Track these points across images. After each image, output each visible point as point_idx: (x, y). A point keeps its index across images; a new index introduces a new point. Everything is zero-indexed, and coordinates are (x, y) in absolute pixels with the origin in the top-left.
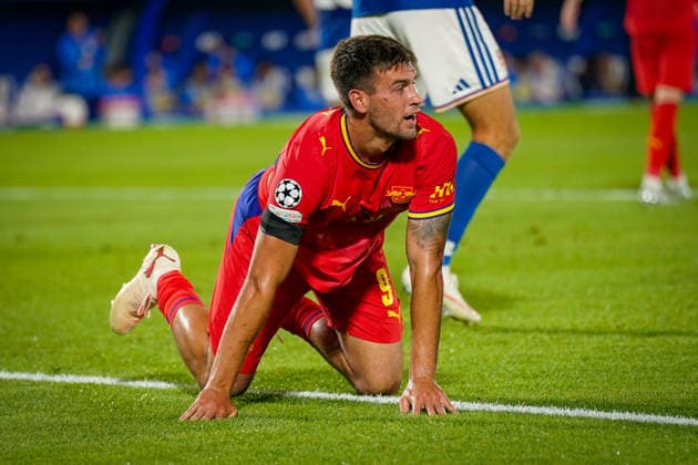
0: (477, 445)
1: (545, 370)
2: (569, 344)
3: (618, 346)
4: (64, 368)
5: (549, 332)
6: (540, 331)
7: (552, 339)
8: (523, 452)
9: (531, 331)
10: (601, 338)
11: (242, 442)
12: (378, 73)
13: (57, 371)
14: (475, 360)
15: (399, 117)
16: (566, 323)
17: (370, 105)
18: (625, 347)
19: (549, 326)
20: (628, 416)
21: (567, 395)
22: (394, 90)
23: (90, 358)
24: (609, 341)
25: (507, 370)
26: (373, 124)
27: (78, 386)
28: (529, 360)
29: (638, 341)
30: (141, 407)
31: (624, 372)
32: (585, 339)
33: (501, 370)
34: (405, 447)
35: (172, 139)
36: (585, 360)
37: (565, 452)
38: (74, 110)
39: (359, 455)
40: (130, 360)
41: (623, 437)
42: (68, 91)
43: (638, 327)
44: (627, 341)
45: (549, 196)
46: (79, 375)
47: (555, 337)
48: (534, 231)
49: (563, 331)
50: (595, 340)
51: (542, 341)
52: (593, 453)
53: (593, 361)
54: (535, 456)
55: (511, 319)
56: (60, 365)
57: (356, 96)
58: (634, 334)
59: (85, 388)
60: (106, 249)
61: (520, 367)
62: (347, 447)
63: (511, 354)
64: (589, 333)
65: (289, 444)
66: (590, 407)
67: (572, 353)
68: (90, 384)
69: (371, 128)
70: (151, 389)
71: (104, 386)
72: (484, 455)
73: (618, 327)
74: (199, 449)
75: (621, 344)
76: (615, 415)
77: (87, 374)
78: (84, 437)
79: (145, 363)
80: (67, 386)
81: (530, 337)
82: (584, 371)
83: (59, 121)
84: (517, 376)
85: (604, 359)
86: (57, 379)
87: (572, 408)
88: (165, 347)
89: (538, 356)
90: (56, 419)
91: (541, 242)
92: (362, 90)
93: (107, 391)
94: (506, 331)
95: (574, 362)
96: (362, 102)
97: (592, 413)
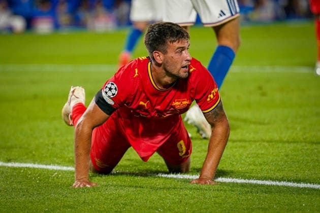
0: (229, 200)
1: (266, 161)
2: (278, 147)
3: (304, 149)
4: (13, 159)
5: (268, 142)
6: (264, 141)
7: (269, 145)
8: (254, 204)
9: (258, 141)
10: (295, 145)
11: (107, 199)
12: (169, 43)
13: (9, 161)
14: (229, 156)
15: (179, 67)
16: (276, 136)
17: (164, 59)
18: (307, 149)
19: (268, 138)
20: (309, 185)
21: (278, 174)
22: (176, 53)
23: (27, 154)
24: (299, 146)
25: (245, 161)
26: (165, 70)
27: (20, 169)
28: (257, 156)
29: (314, 146)
30: (53, 180)
31: (308, 162)
32: (287, 145)
33: (243, 161)
34: (192, 201)
35: (71, 40)
36: (287, 156)
37: (276, 204)
38: (18, 23)
39: (168, 205)
40: (48, 155)
41: (307, 196)
42: (16, 13)
43: (314, 139)
44: (308, 146)
45: (268, 70)
46: (21, 163)
47: (271, 144)
48: (260, 88)
49: (275, 141)
50: (292, 146)
51: (264, 146)
52: (291, 205)
53: (291, 157)
54: (260, 206)
55: (248, 135)
56: (11, 158)
57: (157, 54)
58: (312, 143)
59: (24, 170)
60: (35, 97)
61: (252, 159)
62: (162, 201)
63: (248, 152)
64: (288, 142)
65: (131, 200)
66: (289, 181)
67: (280, 153)
68: (26, 168)
69: (164, 71)
70: (59, 170)
71: (34, 169)
72: (233, 206)
73: (304, 139)
74: (84, 202)
75: (306, 148)
76: (302, 185)
77: (25, 162)
78: (24, 195)
79: (56, 157)
80: (15, 169)
81: (258, 144)
82: (286, 161)
83: (11, 29)
84: (250, 165)
85: (296, 156)
86: (10, 165)
87: (280, 181)
88: (66, 148)
89: (262, 154)
90: (9, 186)
91: (264, 94)
92: (160, 51)
93: (36, 172)
94: (245, 141)
95: (281, 157)
96: (160, 58)
97: (290, 184)
